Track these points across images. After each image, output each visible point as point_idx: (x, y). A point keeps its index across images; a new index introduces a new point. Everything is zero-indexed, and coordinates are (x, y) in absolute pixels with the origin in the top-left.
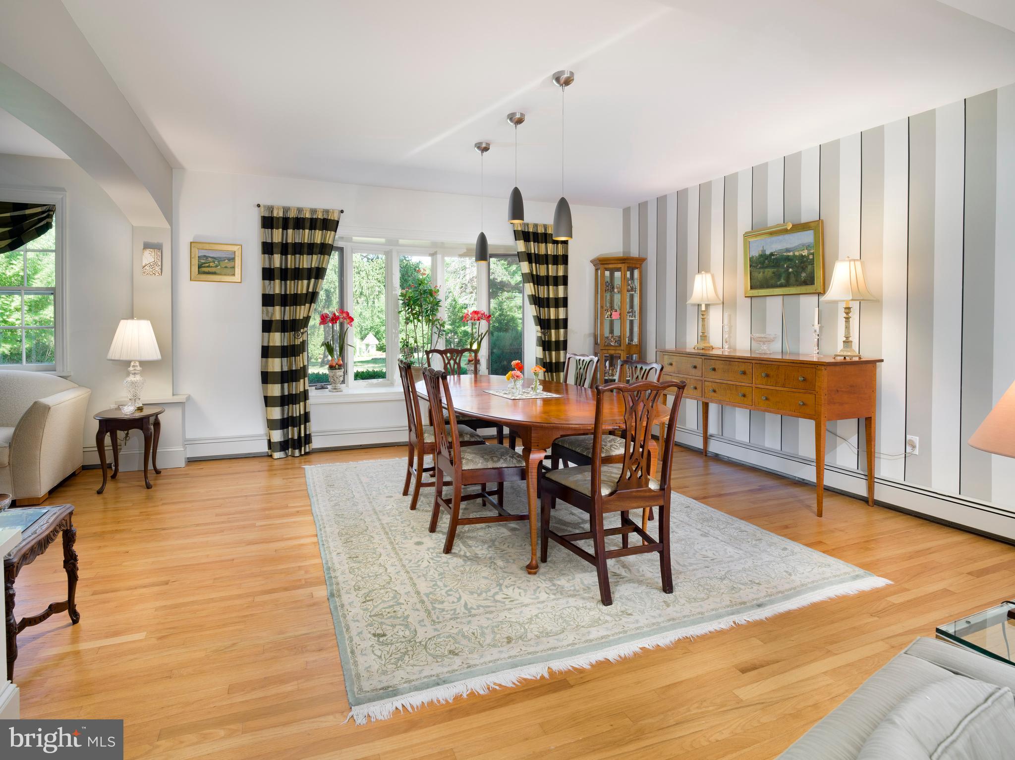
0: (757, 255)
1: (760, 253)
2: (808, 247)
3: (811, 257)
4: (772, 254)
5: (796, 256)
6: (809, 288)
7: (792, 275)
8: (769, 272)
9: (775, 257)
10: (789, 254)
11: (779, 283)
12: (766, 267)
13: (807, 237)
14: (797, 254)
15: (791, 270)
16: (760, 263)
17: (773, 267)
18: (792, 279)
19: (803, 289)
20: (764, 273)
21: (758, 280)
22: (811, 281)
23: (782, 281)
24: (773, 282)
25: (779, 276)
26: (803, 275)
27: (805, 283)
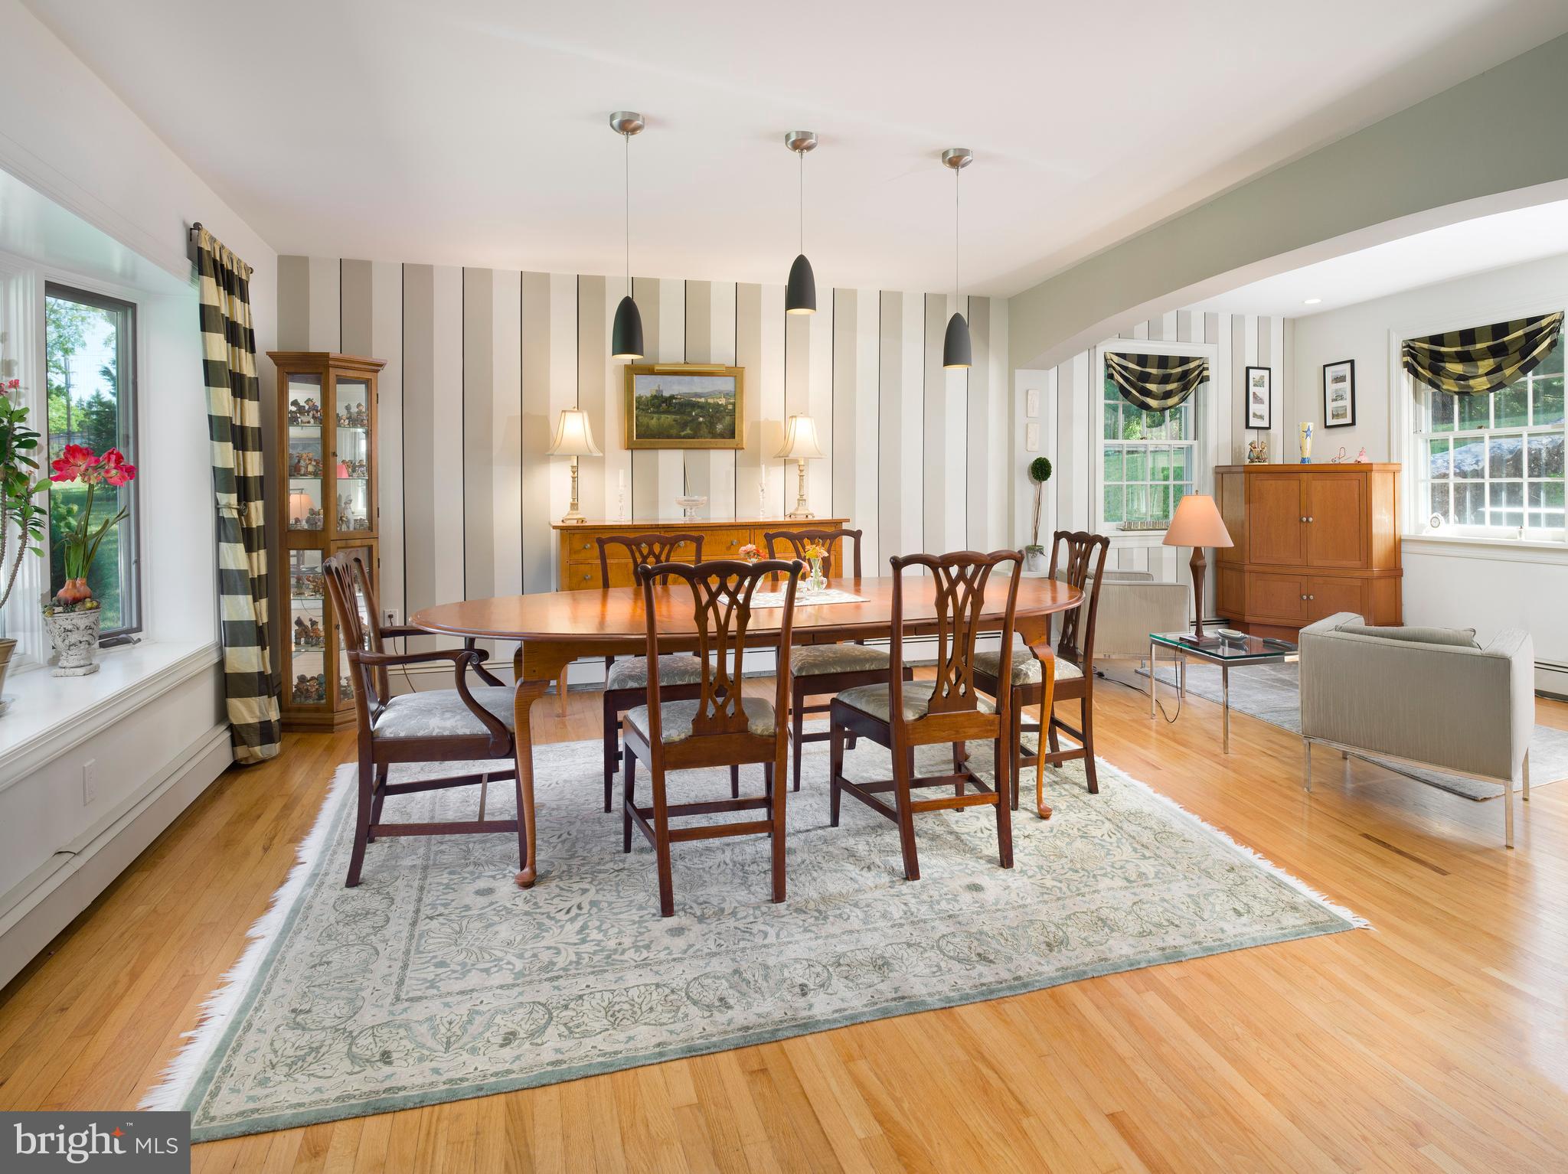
0: (649, 395)
1: (654, 393)
2: (727, 395)
3: (730, 407)
4: (672, 397)
5: (710, 404)
6: (728, 442)
7: (704, 426)
8: (668, 419)
9: (677, 401)
10: (699, 400)
11: (683, 434)
12: (665, 412)
13: (726, 384)
14: (711, 401)
15: (701, 419)
16: (653, 405)
17: (675, 413)
18: (704, 430)
19: (721, 442)
20: (659, 419)
21: (648, 426)
22: (732, 435)
23: (688, 431)
24: (674, 432)
25: (684, 426)
26: (719, 427)
27: (722, 436)
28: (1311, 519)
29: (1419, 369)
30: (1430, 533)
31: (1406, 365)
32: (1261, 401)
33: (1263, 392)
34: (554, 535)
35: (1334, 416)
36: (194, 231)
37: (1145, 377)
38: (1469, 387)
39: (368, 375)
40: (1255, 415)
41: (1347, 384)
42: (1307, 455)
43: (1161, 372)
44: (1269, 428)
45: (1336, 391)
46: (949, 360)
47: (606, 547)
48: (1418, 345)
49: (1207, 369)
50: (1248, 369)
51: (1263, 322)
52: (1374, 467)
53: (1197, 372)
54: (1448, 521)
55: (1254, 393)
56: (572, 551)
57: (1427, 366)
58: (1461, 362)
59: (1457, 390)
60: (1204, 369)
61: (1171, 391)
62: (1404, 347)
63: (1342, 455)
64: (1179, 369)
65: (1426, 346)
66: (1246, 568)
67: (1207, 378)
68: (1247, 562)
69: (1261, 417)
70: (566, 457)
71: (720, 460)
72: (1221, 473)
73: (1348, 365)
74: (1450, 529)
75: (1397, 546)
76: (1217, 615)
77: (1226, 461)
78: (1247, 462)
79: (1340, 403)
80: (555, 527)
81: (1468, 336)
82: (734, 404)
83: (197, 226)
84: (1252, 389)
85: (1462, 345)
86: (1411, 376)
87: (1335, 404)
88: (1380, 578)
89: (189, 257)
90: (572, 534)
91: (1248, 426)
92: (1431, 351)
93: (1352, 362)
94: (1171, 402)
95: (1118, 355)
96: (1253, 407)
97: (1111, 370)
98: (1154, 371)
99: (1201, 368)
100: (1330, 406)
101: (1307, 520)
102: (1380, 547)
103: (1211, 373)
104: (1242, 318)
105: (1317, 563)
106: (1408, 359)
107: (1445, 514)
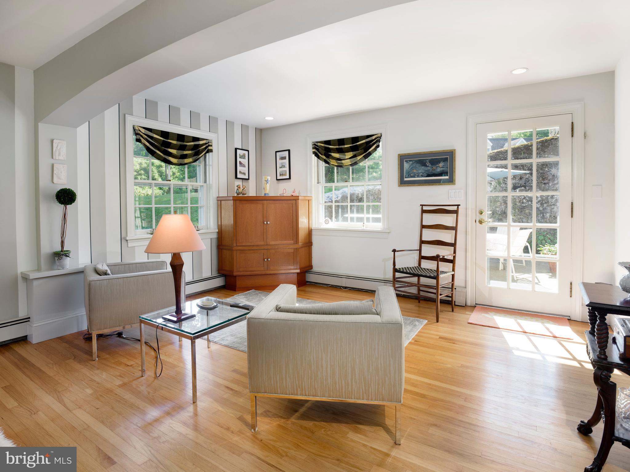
28: (269, 223)
29: (320, 155)
30: (324, 226)
31: (314, 153)
32: (244, 166)
33: (245, 161)
35: (280, 175)
37: (169, 145)
38: (342, 163)
40: (240, 172)
41: (287, 161)
42: (267, 192)
43: (179, 143)
44: (249, 179)
45: (282, 163)
48: (319, 144)
49: (211, 146)
50: (236, 149)
51: (245, 128)
52: (300, 198)
53: (204, 147)
54: (332, 221)
55: (240, 162)
57: (323, 154)
58: (338, 153)
59: (337, 165)
60: (209, 146)
61: (186, 155)
62: (313, 145)
63: (284, 192)
64: (192, 143)
65: (323, 145)
66: (234, 248)
67: (211, 151)
68: (235, 245)
69: (244, 174)
72: (220, 201)
73: (287, 152)
74: (333, 224)
75: (310, 233)
76: (219, 273)
77: (224, 194)
78: (236, 195)
79: (283, 169)
81: (341, 142)
84: (239, 160)
85: (339, 145)
86: (316, 158)
87: (281, 169)
88: (302, 247)
91: (236, 177)
92: (325, 147)
93: (289, 151)
94: (186, 161)
95: (144, 128)
96: (239, 168)
97: (138, 137)
98: (174, 142)
99: (207, 145)
100: (279, 170)
101: (267, 223)
102: (302, 234)
103: (214, 148)
104: (233, 123)
105: (273, 243)
106: (314, 150)
107: (331, 217)
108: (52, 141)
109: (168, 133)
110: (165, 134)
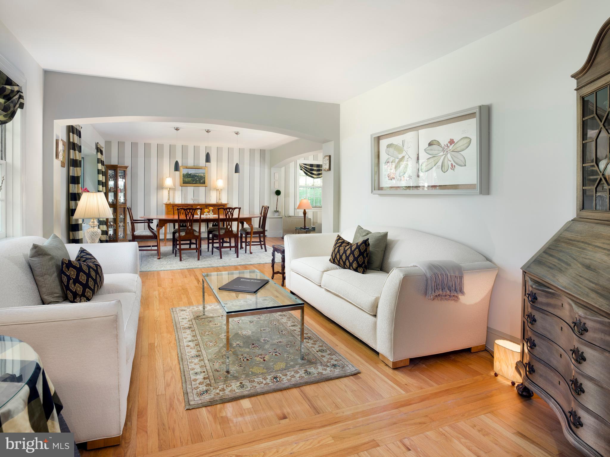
0: (185, 173)
1: (187, 173)
2: (203, 174)
3: (204, 176)
4: (191, 174)
6: (203, 185)
8: (190, 179)
10: (197, 175)
11: (193, 183)
12: (189, 177)
13: (203, 171)
14: (200, 175)
15: (197, 179)
16: (187, 176)
17: (191, 178)
18: (198, 182)
19: (202, 185)
20: (188, 179)
21: (185, 181)
22: (204, 183)
23: (194, 182)
24: (191, 182)
25: (194, 181)
26: (202, 181)
27: (202, 183)
34: (164, 206)
36: (97, 144)
37: (313, 170)
39: (125, 169)
46: (236, 172)
47: (174, 207)
56: (168, 209)
61: (321, 173)
70: (167, 188)
71: (202, 189)
80: (164, 204)
82: (205, 176)
83: (98, 143)
89: (96, 149)
90: (167, 205)
94: (320, 176)
95: (304, 164)
97: (301, 168)
98: (315, 168)
108: (275, 173)
109: (313, 164)
110: (312, 165)
